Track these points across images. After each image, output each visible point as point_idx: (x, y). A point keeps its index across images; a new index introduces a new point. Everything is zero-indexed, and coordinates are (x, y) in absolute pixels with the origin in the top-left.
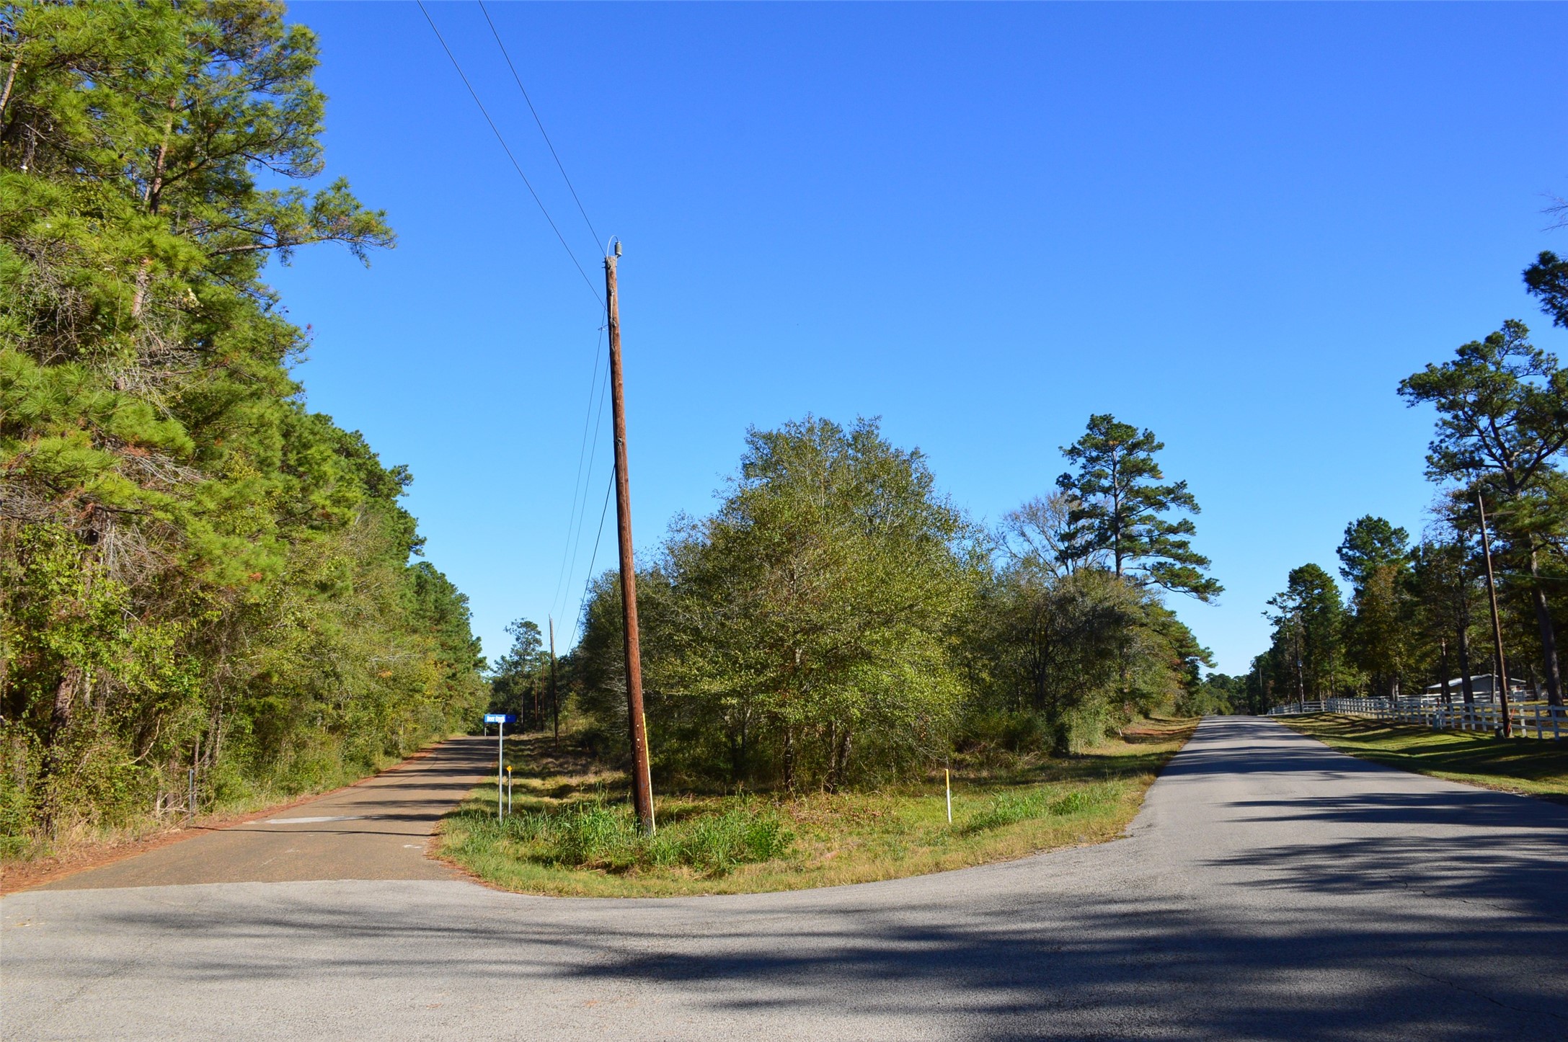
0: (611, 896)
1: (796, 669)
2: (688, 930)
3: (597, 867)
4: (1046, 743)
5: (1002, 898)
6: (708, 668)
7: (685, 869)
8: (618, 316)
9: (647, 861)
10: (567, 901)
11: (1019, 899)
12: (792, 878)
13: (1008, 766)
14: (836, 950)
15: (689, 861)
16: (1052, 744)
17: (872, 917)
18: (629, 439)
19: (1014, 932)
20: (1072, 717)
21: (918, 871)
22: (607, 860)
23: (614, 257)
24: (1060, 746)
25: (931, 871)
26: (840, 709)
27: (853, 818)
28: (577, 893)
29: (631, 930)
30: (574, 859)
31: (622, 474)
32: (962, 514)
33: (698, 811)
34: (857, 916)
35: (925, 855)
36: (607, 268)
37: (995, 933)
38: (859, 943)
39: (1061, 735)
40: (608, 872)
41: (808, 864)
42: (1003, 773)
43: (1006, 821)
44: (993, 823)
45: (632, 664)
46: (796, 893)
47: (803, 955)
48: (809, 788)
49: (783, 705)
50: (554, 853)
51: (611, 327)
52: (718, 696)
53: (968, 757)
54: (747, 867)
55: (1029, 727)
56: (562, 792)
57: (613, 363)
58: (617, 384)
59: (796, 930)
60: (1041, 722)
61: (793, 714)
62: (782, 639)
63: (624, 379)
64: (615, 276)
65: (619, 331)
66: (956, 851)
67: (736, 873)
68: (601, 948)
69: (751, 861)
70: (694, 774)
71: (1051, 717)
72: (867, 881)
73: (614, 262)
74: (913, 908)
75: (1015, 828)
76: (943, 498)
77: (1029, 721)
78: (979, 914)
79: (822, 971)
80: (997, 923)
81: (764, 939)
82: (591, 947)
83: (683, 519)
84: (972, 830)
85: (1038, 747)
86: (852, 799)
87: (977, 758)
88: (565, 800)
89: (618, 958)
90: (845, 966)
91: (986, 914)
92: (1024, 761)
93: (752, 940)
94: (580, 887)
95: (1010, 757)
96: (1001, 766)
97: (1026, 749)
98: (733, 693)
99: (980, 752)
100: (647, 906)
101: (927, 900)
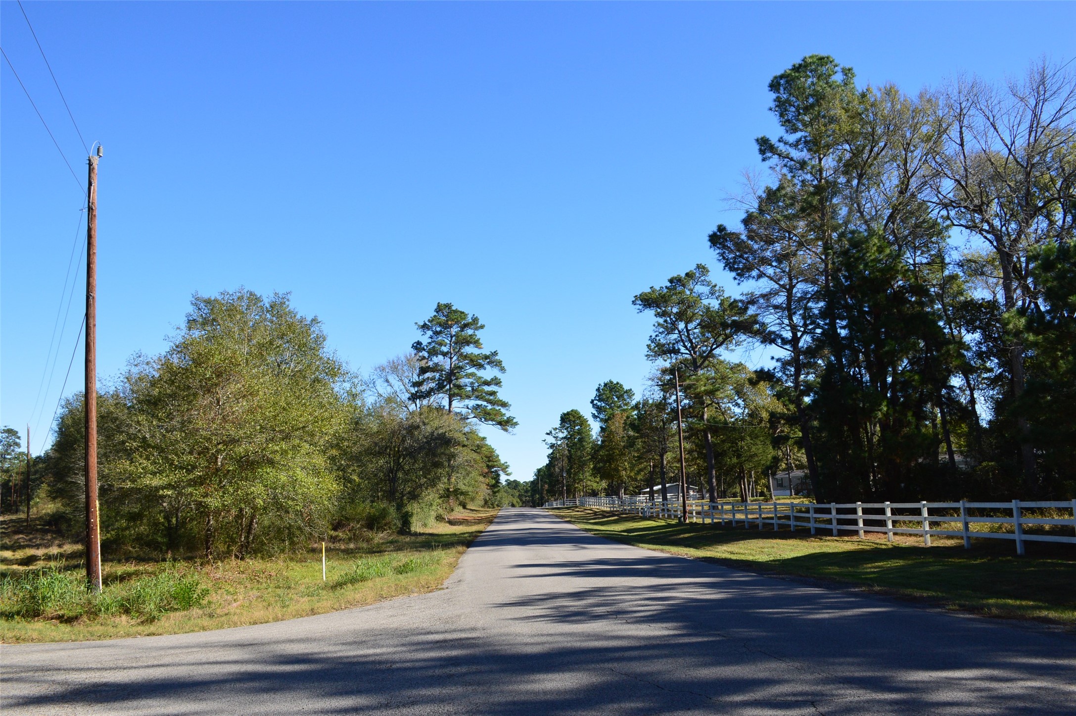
0: (61, 640)
1: (217, 470)
2: (120, 663)
3: (52, 619)
4: (395, 524)
5: (355, 632)
6: (151, 468)
7: (124, 617)
8: (96, 202)
9: (93, 612)
10: (23, 646)
11: (366, 633)
12: (206, 622)
13: (368, 540)
14: (233, 674)
15: (127, 611)
16: (400, 526)
17: (261, 648)
18: (98, 294)
19: (361, 656)
20: (413, 507)
21: (298, 615)
22: (60, 613)
23: (97, 157)
24: (405, 528)
25: (307, 615)
26: (248, 500)
27: (254, 578)
28: (32, 640)
29: (73, 666)
30: (32, 612)
31: (91, 320)
32: (344, 365)
33: (137, 573)
34: (250, 648)
35: (304, 603)
36: (90, 164)
37: (347, 657)
38: (250, 668)
39: (406, 520)
40: (61, 622)
41: (218, 611)
42: (365, 545)
43: (363, 579)
44: (353, 581)
45: (90, 464)
46: (207, 633)
47: (208, 678)
48: (223, 557)
49: (206, 495)
50: (15, 609)
51: (90, 209)
52: (157, 489)
53: (340, 534)
54: (172, 615)
55: (384, 513)
56: (29, 561)
57: (90, 237)
58: (91, 253)
59: (204, 660)
60: (392, 510)
61: (213, 502)
62: (207, 448)
63: (98, 249)
64: (96, 171)
65: (97, 212)
66: (327, 599)
67: (163, 619)
68: (45, 682)
69: (176, 609)
70: (137, 546)
71: (400, 507)
72: (261, 623)
73: (96, 161)
74: (291, 641)
75: (369, 584)
76: (331, 352)
77: (384, 509)
78: (338, 644)
79: (221, 690)
80: (350, 650)
81: (179, 668)
82: (38, 682)
83: (140, 357)
84: (339, 585)
85: (389, 527)
86: (254, 564)
87: (347, 535)
88: (31, 567)
89: (59, 689)
90: (238, 685)
91: (343, 644)
92: (379, 537)
93: (169, 669)
94: (35, 635)
95: (370, 534)
96: (363, 540)
97: (381, 529)
98: (169, 486)
99: (349, 531)
100: (89, 647)
101: (302, 635)
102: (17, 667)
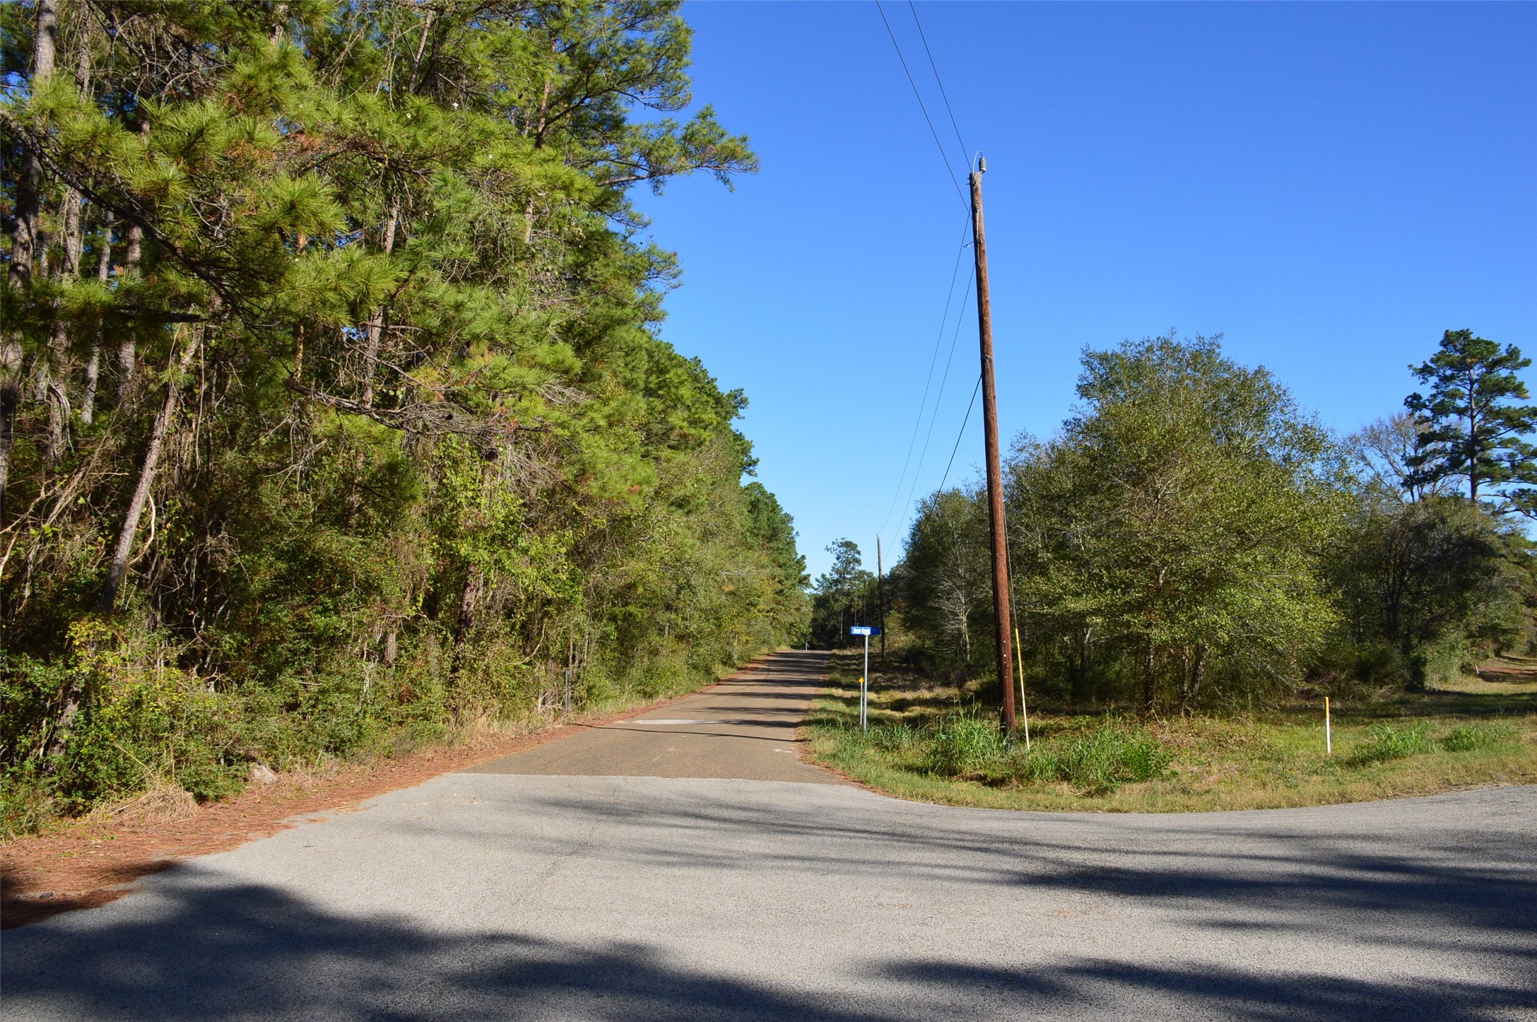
0: (1002, 808)
1: (1159, 590)
2: (1114, 845)
3: (972, 779)
4: (1401, 676)
5: (1454, 834)
6: (1072, 586)
7: (1065, 785)
8: (983, 233)
9: (1024, 776)
10: (958, 811)
11: (1471, 835)
12: (1180, 799)
13: (1362, 698)
14: (1294, 876)
15: (1066, 777)
16: (1409, 678)
17: (1311, 843)
18: (995, 355)
19: (1491, 871)
20: (1430, 652)
21: (1321, 800)
22: (981, 772)
23: (979, 173)
24: (1415, 683)
25: (1337, 802)
26: (1210, 632)
27: (1219, 742)
28: (967, 804)
29: (1054, 842)
30: (949, 772)
31: (989, 391)
32: (1329, 434)
33: (1059, 729)
34: (1293, 841)
35: (1315, 785)
36: (972, 184)
37: (1471, 870)
38: (1308, 869)
39: (1417, 668)
40: (984, 785)
41: (1196, 786)
42: (1359, 705)
43: (1397, 755)
44: (1382, 756)
45: (999, 580)
46: (1192, 815)
47: (1260, 878)
48: (1169, 711)
49: (1149, 626)
50: (929, 763)
51: (977, 243)
52: (1082, 615)
53: (1316, 687)
54: (1127, 786)
55: (1383, 659)
56: (900, 705)
57: (980, 280)
58: (984, 301)
59: (1235, 852)
60: (1396, 655)
61: (1159, 634)
62: (1147, 559)
63: (990, 296)
64: (980, 192)
65: (985, 247)
66: (1354, 782)
67: (1118, 792)
68: (1037, 859)
69: (1130, 780)
70: (1033, 693)
71: (1407, 649)
72: (1269, 807)
73: (978, 178)
74: (1353, 837)
75: (1410, 762)
76: (1309, 416)
77: (1383, 652)
78: (1435, 849)
79: (1294, 896)
80: (1454, 859)
81: (1205, 859)
82: (1026, 857)
83: (1025, 438)
84: (1352, 764)
85: (1392, 680)
86: (1216, 725)
87: (1326, 688)
88: (907, 714)
89: (1049, 869)
90: (1316, 893)
91: (1445, 849)
92: (1378, 695)
94: (969, 799)
95: (1364, 689)
96: (1354, 697)
97: (1380, 682)
98: (1098, 612)
99: (1329, 683)
100: (1052, 820)
101: (1361, 830)
102: (983, 835)
